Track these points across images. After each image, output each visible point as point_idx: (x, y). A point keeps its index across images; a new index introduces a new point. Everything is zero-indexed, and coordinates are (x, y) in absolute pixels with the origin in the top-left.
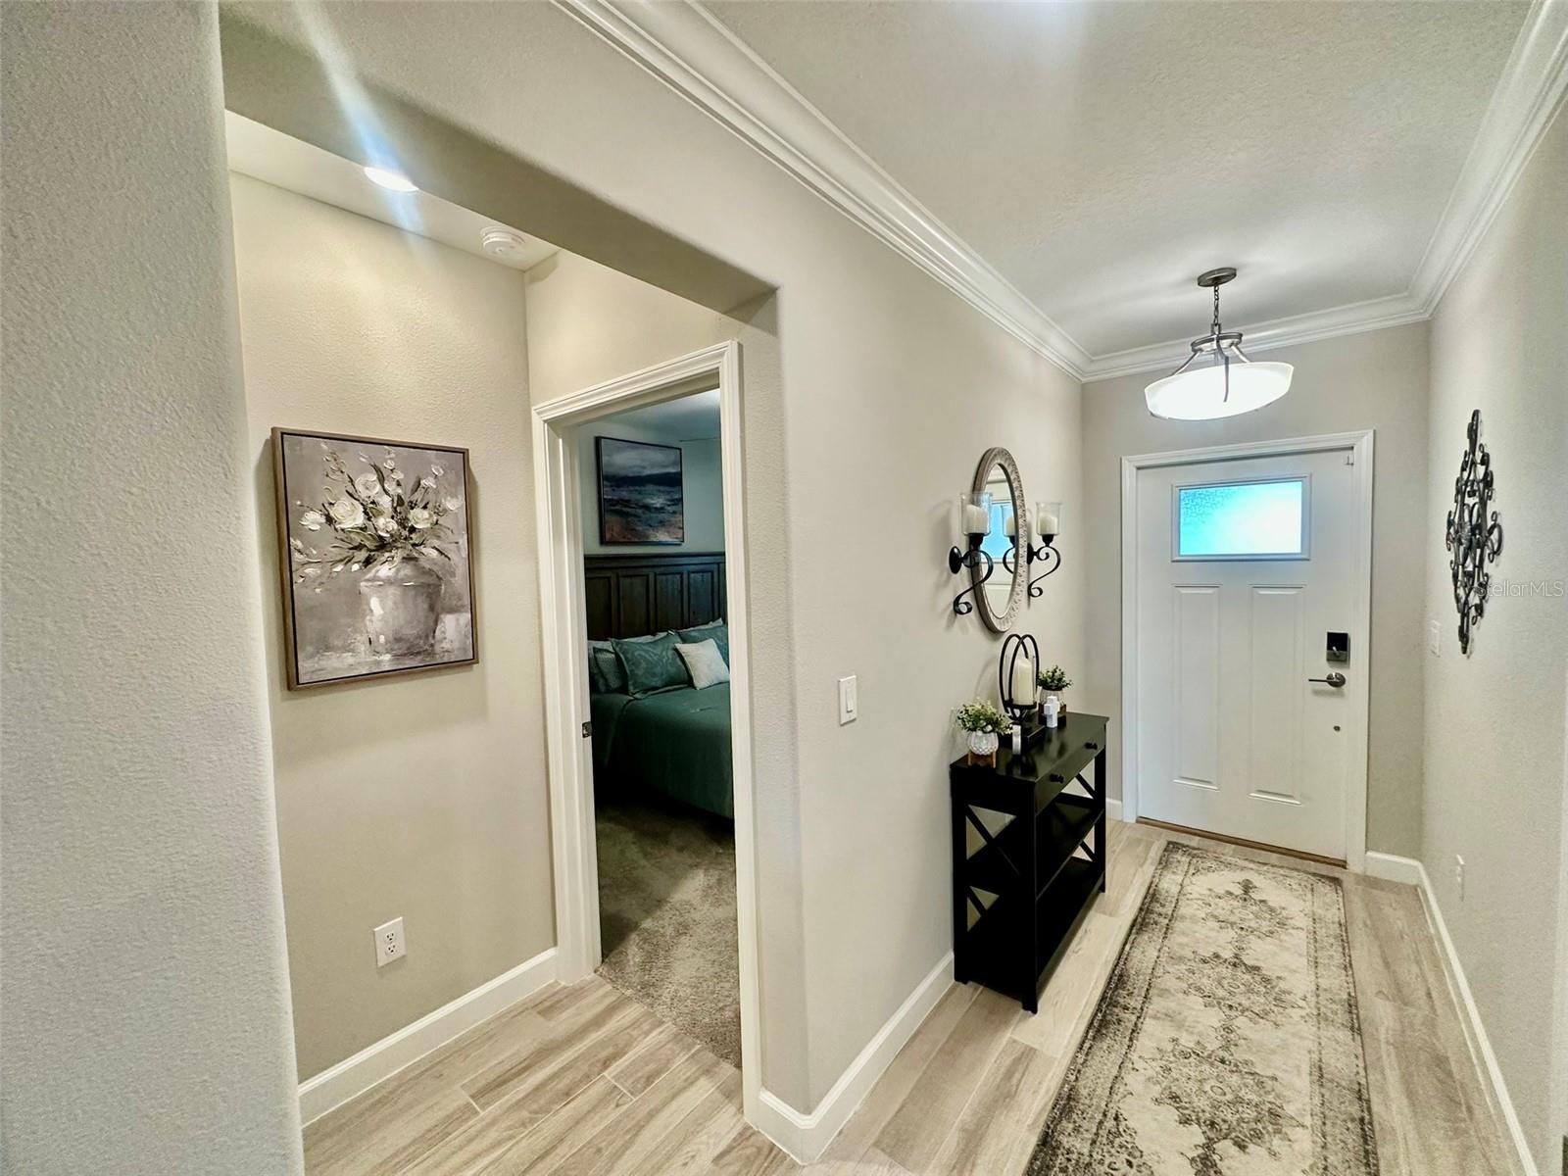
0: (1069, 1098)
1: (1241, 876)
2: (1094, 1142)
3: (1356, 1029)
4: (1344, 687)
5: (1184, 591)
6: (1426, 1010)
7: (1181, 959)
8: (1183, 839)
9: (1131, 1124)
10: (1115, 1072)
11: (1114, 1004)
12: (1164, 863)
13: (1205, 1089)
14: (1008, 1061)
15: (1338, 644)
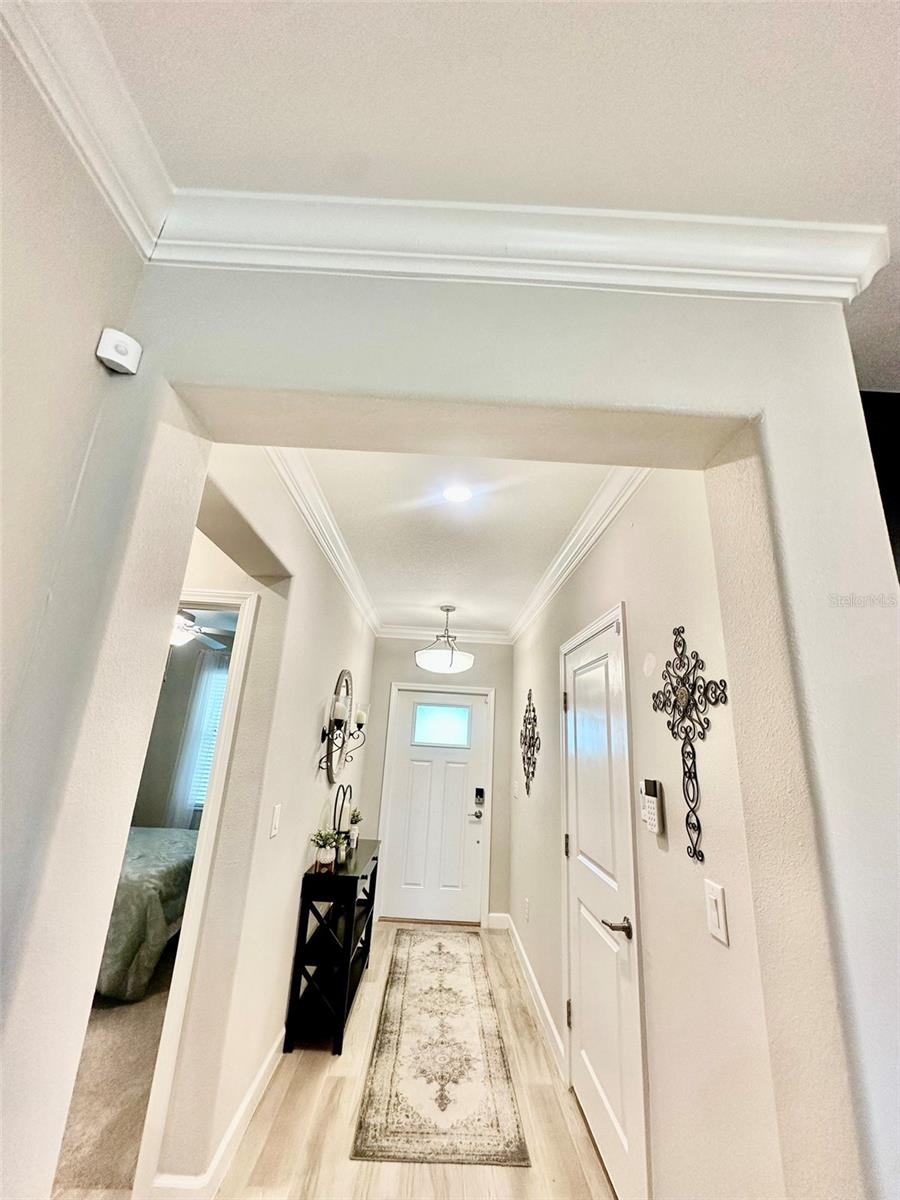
0: (370, 1096)
1: (436, 941)
2: (387, 1114)
3: (493, 1006)
4: (482, 818)
5: (415, 763)
6: (518, 988)
7: (415, 995)
8: (405, 926)
9: (404, 1095)
10: (392, 1070)
11: (385, 1032)
12: (397, 943)
13: (436, 1062)
14: (329, 1091)
15: (480, 793)
